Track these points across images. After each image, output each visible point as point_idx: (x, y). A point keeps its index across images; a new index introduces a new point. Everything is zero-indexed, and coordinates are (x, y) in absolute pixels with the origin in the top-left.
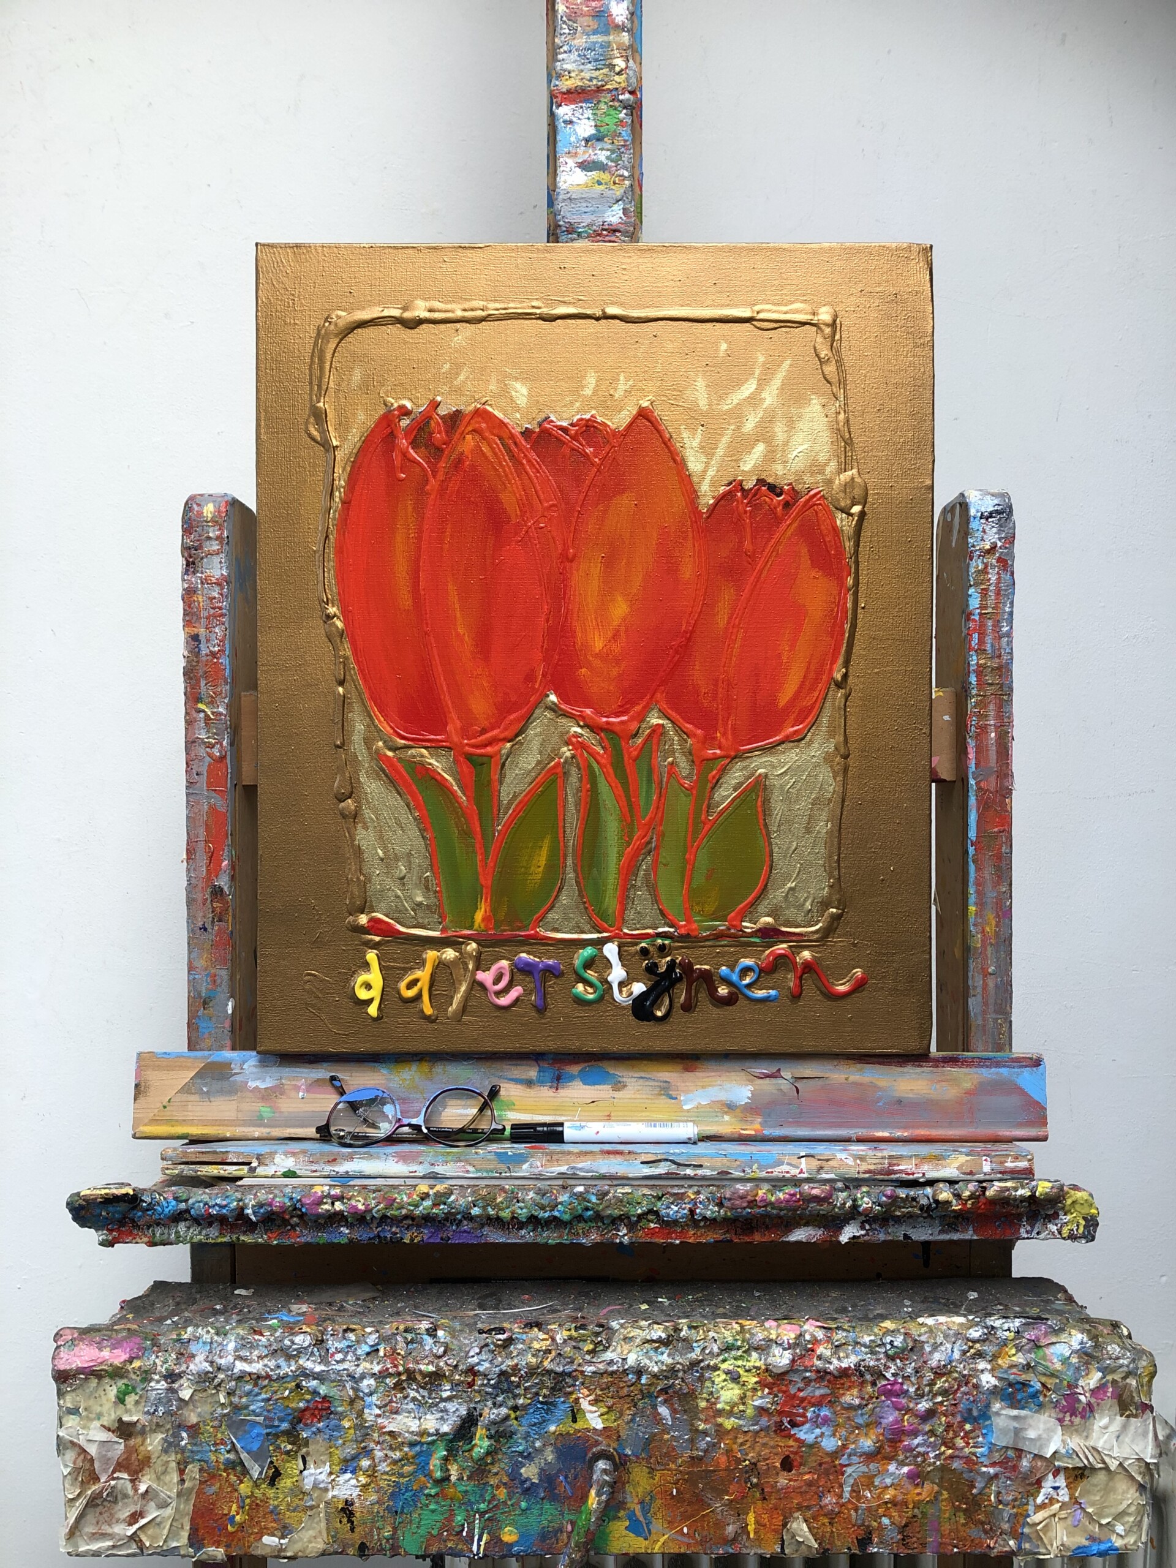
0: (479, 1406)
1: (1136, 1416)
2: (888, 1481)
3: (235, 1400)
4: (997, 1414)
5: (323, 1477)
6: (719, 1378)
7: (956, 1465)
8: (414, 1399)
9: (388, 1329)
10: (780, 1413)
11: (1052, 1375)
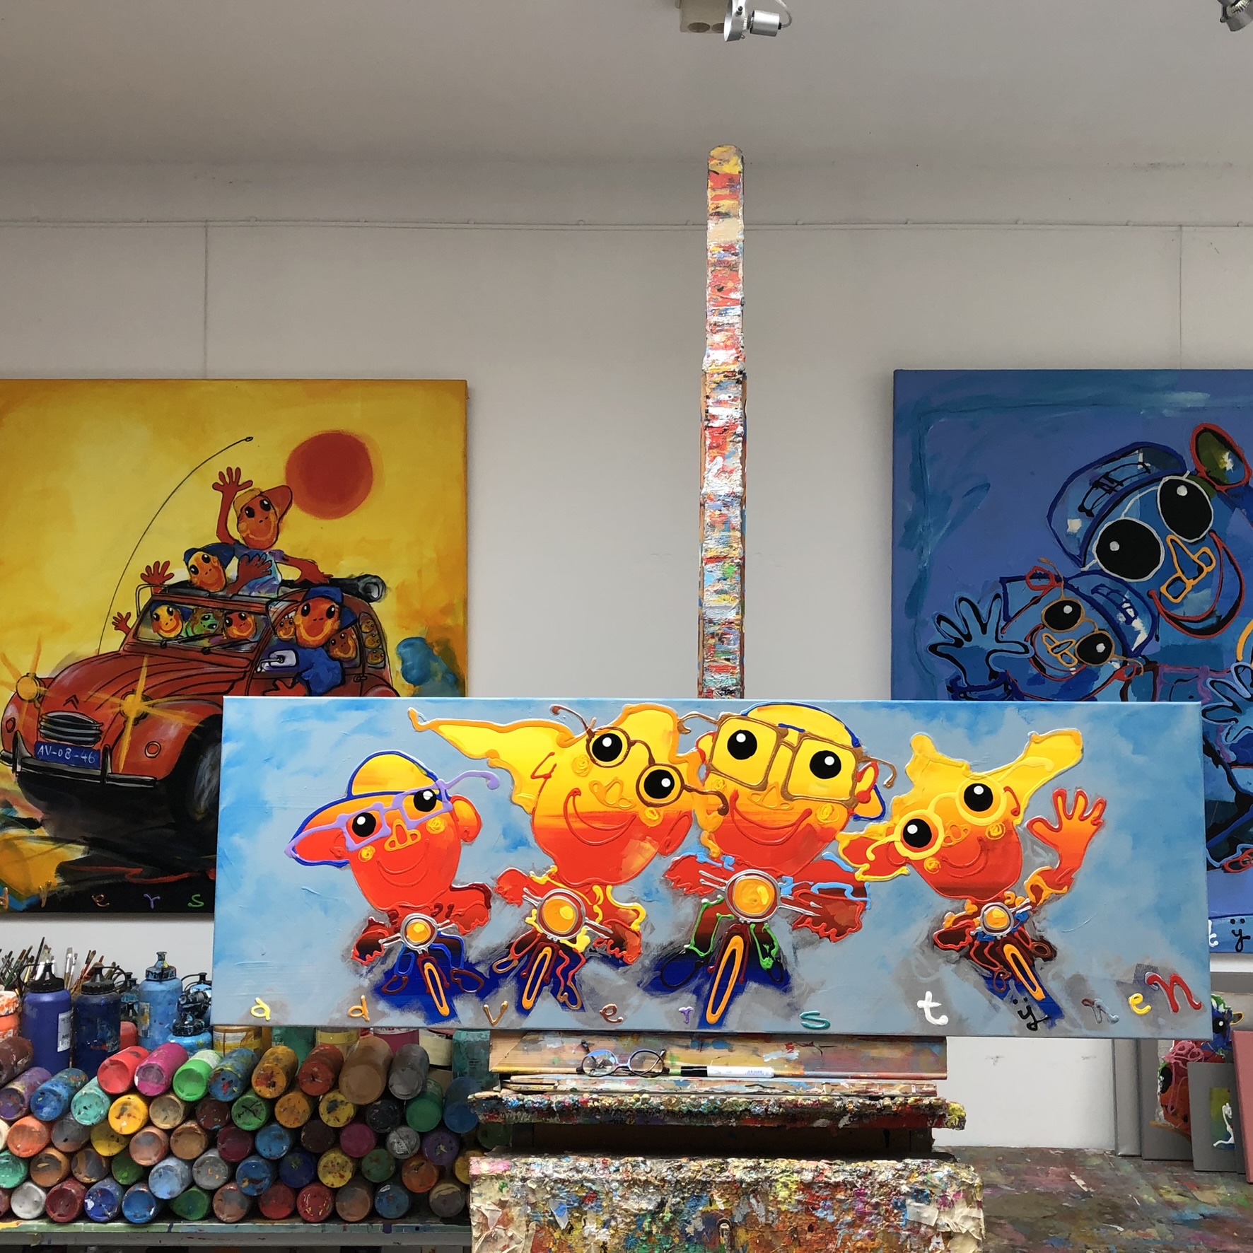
0: (666, 1197)
1: (974, 1207)
2: (859, 1237)
3: (554, 1191)
4: (909, 1205)
5: (593, 1230)
6: (779, 1186)
7: (891, 1230)
8: (636, 1193)
9: (623, 1161)
10: (807, 1203)
11: (935, 1186)
